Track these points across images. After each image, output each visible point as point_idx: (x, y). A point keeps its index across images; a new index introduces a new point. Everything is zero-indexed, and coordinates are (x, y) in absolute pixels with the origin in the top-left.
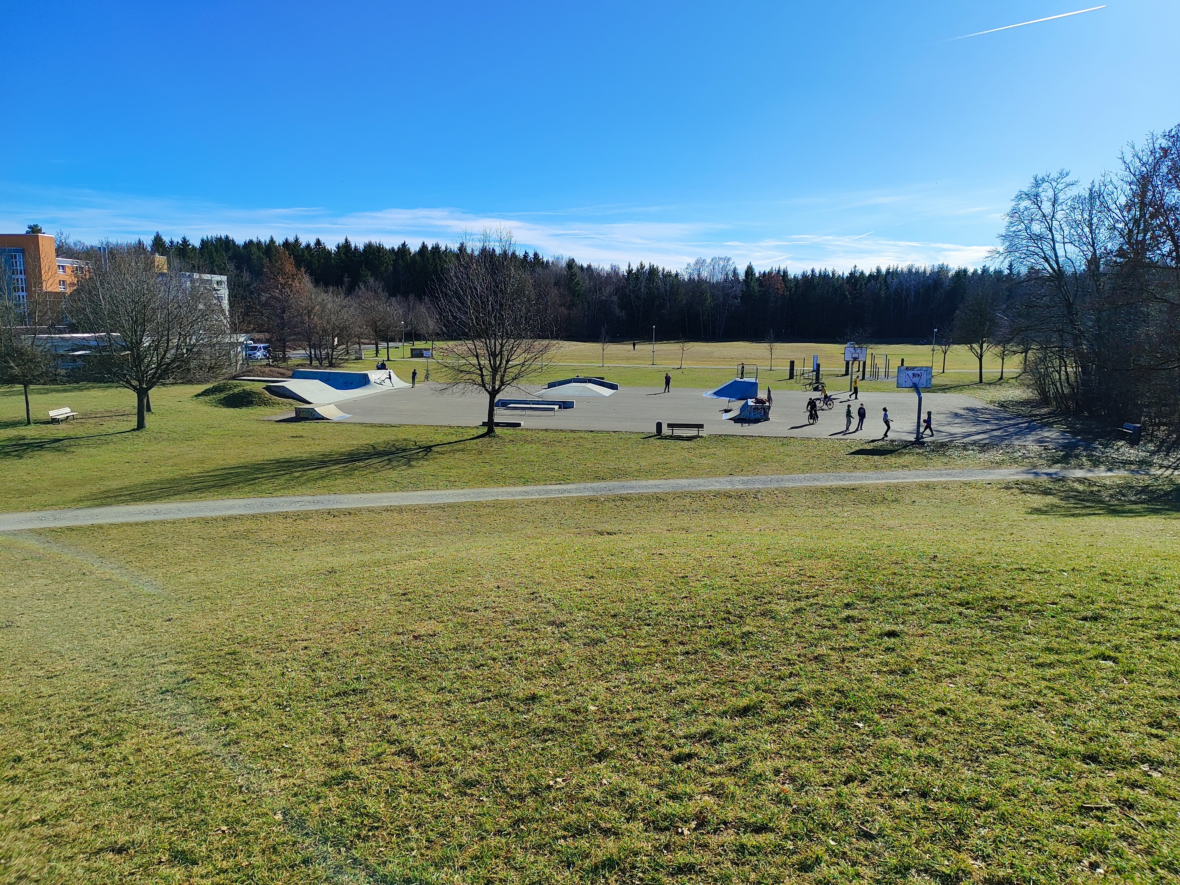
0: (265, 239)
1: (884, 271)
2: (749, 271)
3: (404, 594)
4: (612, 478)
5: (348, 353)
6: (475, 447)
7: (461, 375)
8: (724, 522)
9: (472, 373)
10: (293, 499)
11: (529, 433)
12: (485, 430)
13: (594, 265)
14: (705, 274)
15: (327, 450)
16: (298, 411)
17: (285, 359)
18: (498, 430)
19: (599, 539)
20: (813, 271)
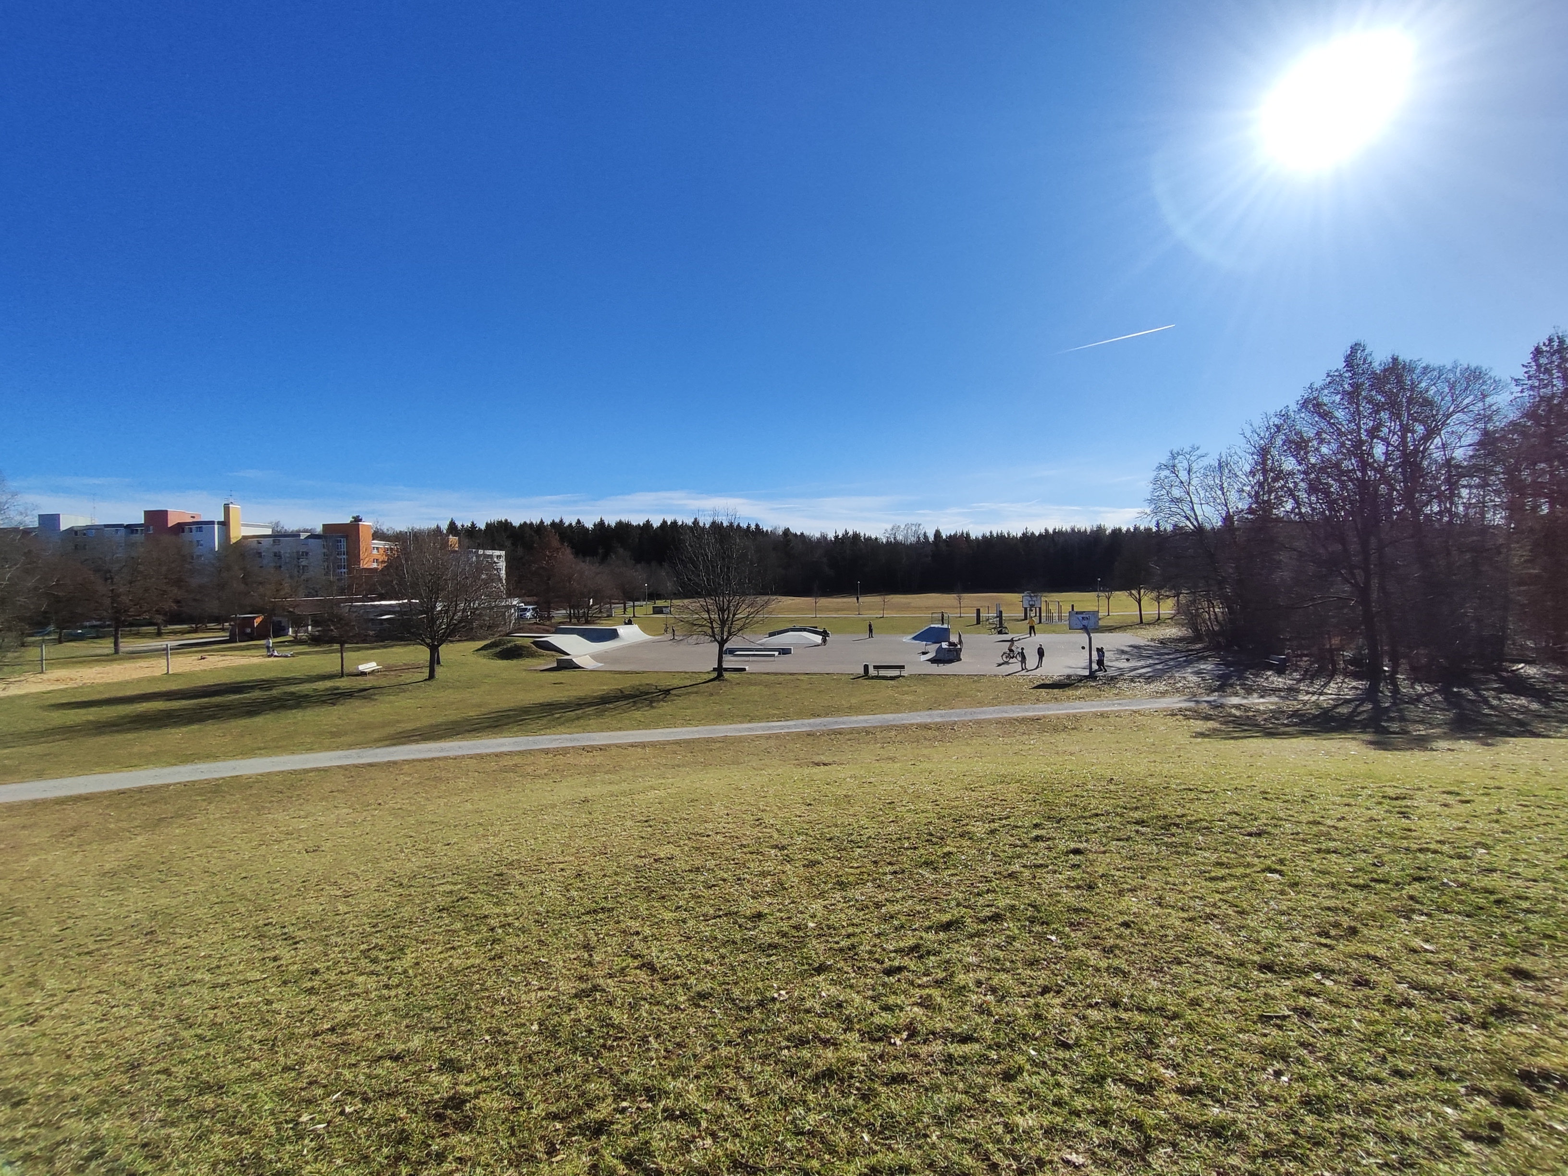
0: (536, 521)
1: (1051, 531)
2: (937, 534)
3: (646, 821)
4: (827, 715)
5: (601, 612)
6: (707, 690)
7: (695, 628)
8: (926, 752)
9: (704, 626)
10: (554, 737)
11: (753, 676)
12: (715, 674)
13: (806, 533)
14: (900, 538)
15: (582, 694)
16: (559, 661)
17: (549, 618)
18: (726, 675)
19: (816, 770)
20: (991, 533)
